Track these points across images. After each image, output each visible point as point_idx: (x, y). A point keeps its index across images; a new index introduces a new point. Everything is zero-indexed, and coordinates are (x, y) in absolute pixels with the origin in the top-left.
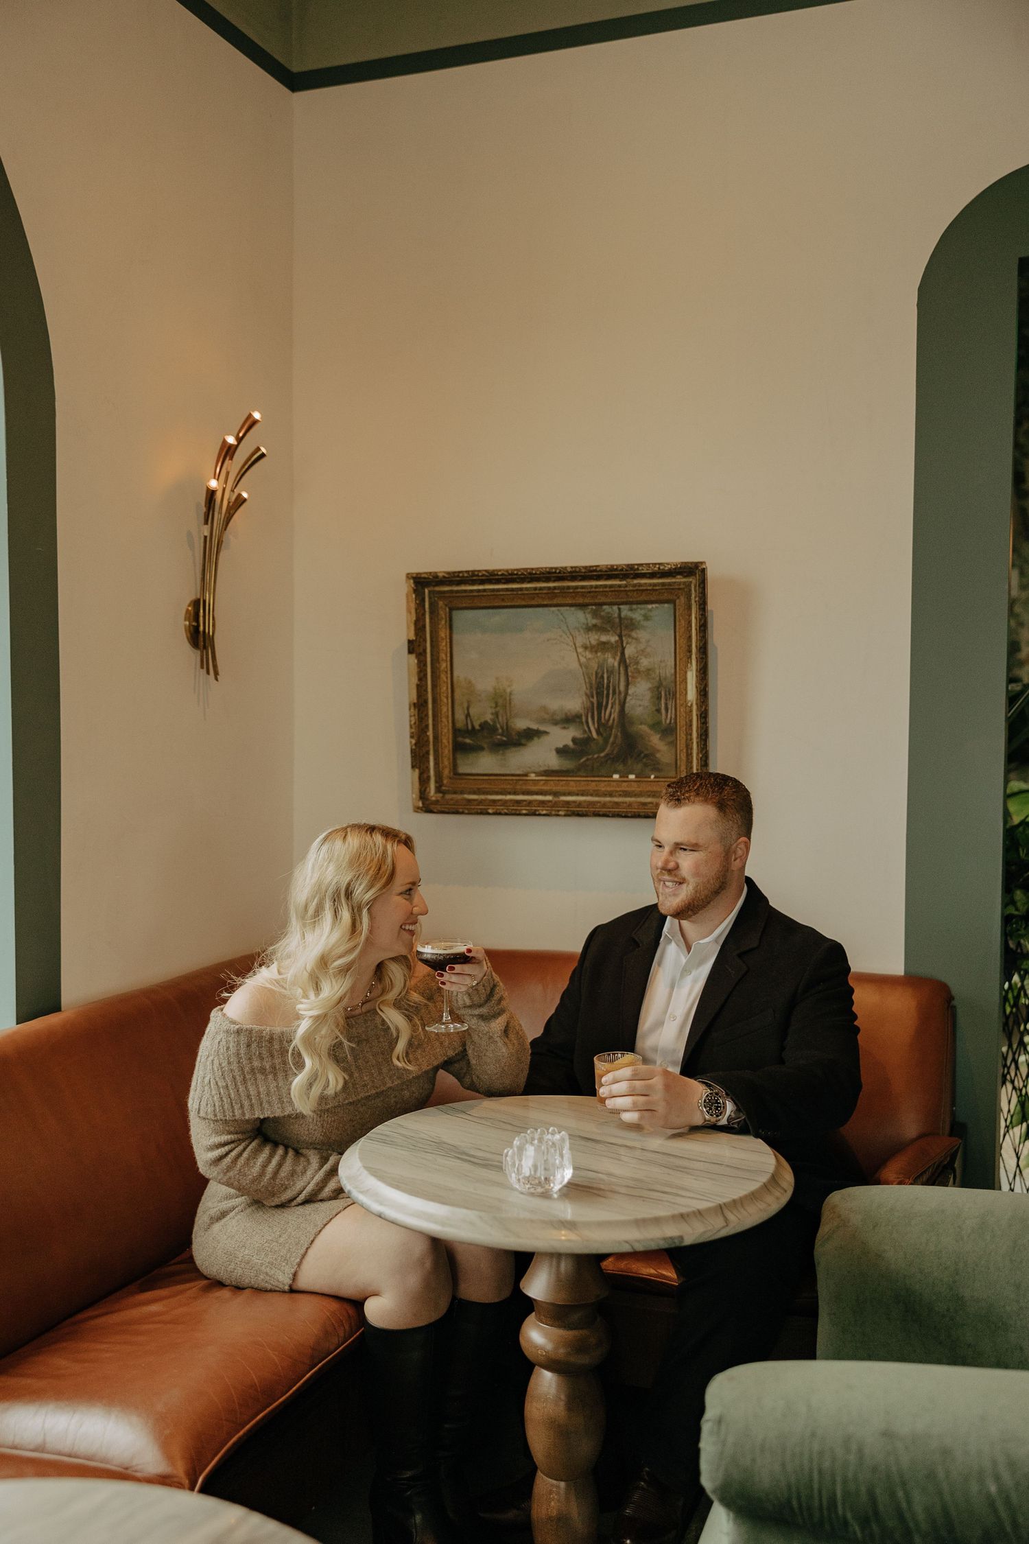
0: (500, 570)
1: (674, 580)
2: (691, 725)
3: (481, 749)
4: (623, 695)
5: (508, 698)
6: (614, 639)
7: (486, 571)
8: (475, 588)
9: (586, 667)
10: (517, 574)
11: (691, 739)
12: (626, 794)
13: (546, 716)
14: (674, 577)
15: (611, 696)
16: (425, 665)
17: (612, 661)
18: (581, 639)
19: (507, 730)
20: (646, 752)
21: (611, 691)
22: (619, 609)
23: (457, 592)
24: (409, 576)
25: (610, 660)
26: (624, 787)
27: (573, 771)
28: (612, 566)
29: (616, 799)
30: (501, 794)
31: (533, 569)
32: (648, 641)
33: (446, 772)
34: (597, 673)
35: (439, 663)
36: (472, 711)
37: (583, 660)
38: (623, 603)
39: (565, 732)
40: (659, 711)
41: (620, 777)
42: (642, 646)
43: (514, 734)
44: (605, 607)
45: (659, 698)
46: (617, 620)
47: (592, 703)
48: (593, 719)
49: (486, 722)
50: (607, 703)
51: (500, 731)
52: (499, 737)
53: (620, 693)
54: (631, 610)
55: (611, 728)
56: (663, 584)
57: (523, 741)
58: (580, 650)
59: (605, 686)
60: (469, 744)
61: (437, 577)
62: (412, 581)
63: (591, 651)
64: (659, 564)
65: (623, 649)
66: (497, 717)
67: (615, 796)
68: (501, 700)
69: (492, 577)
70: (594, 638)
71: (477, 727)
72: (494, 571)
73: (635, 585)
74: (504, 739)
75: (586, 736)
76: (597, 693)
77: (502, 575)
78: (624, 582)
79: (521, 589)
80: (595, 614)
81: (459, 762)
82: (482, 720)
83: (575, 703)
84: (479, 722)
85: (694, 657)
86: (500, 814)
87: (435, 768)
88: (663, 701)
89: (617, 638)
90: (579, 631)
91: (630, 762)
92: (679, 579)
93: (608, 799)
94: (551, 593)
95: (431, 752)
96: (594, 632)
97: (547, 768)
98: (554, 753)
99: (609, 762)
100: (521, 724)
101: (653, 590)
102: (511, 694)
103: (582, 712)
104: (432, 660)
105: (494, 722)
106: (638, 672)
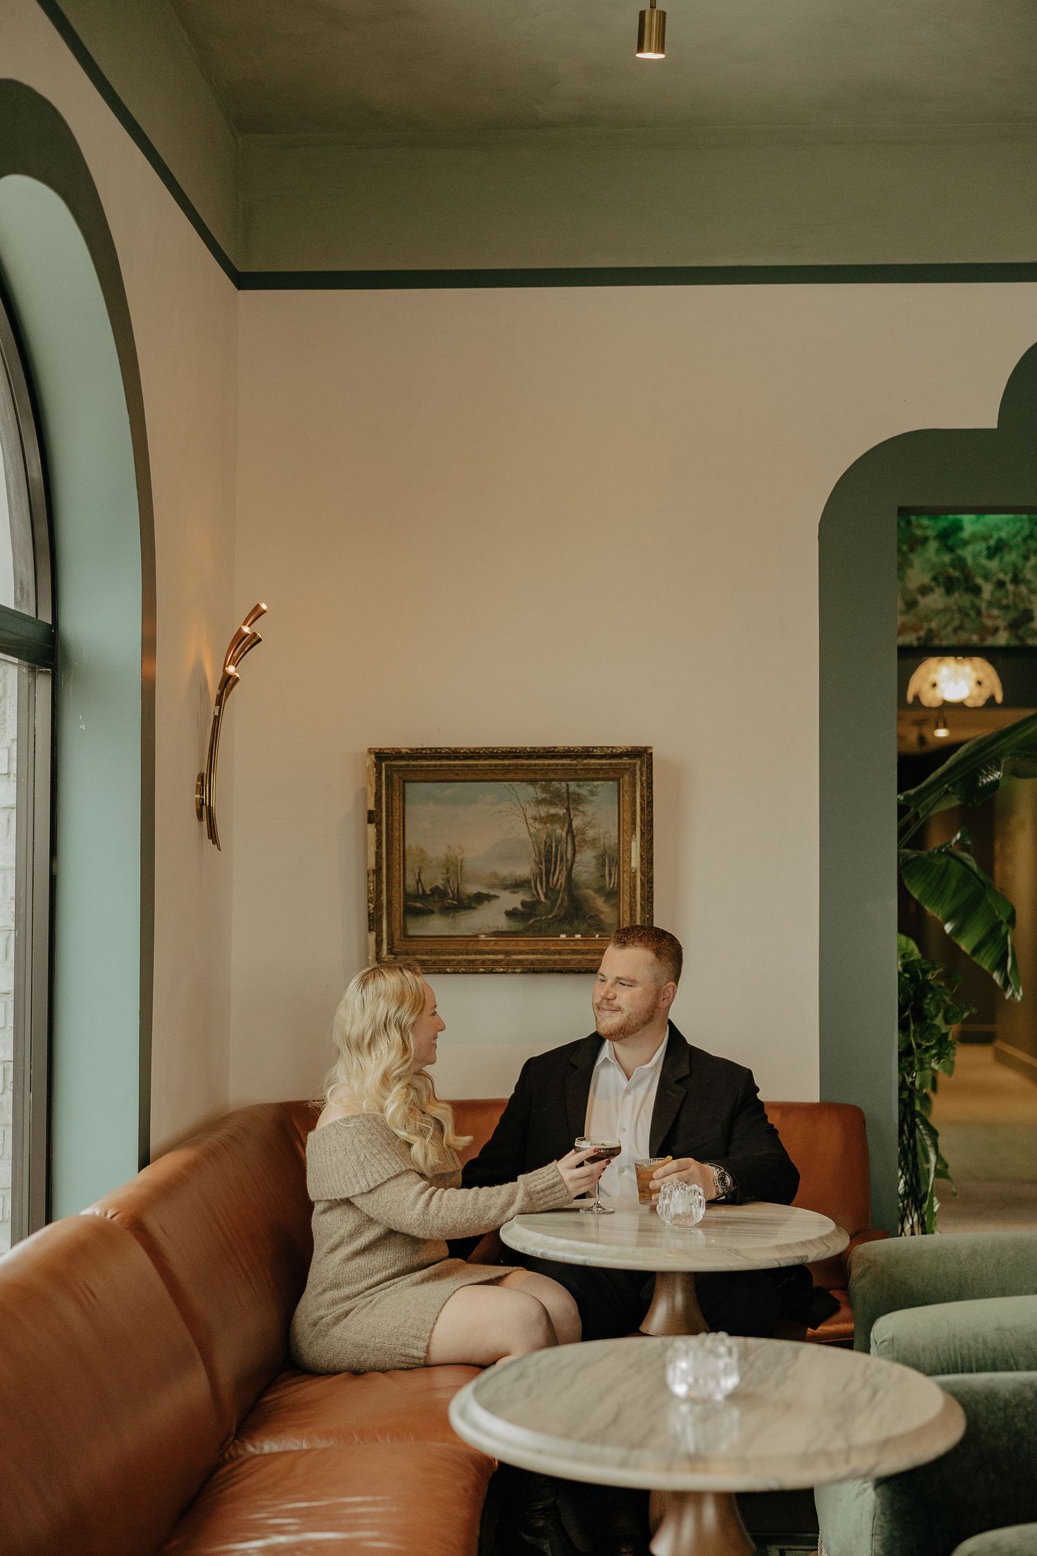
0: (462, 749)
1: (620, 761)
2: (635, 890)
3: (432, 912)
4: (570, 862)
5: (459, 865)
6: (562, 811)
7: (448, 748)
8: (432, 763)
9: (536, 837)
10: (479, 753)
11: (635, 902)
12: (574, 952)
13: (496, 882)
14: (621, 758)
15: (559, 863)
16: (381, 834)
17: (561, 832)
18: (531, 811)
19: (458, 896)
20: (591, 914)
21: (559, 859)
22: (567, 785)
23: (414, 766)
24: (370, 751)
25: (559, 831)
26: (572, 946)
27: (521, 932)
28: (569, 748)
29: (564, 957)
30: (454, 954)
31: (494, 748)
32: (594, 814)
33: (397, 935)
34: (545, 842)
35: (393, 831)
36: (422, 879)
37: (532, 830)
38: (572, 780)
39: (514, 896)
40: (603, 876)
41: (567, 937)
42: (589, 819)
43: (464, 898)
44: (553, 783)
45: (603, 865)
46: (565, 795)
47: (541, 869)
48: (541, 885)
49: (437, 887)
50: (555, 869)
51: (451, 895)
52: (449, 901)
53: (567, 860)
54: (578, 786)
55: (559, 892)
56: (611, 765)
57: (474, 905)
58: (530, 821)
59: (553, 854)
60: (420, 908)
61: (400, 753)
62: (373, 756)
63: (540, 822)
64: (612, 747)
65: (571, 821)
66: (448, 882)
67: (564, 954)
68: (453, 867)
69: (454, 754)
70: (543, 811)
71: (428, 892)
72: (456, 749)
73: (585, 765)
74: (455, 902)
75: (535, 899)
76: (546, 861)
77: (464, 753)
78: (575, 762)
79: (477, 765)
80: (544, 789)
81: (409, 925)
82: (433, 886)
83: (524, 869)
84: (430, 887)
85: (638, 829)
86: (458, 973)
87: (388, 930)
88: (607, 868)
89: (565, 811)
90: (530, 804)
91: (576, 922)
92: (625, 760)
93: (557, 957)
94: (506, 769)
95: (385, 916)
96: (543, 806)
97: (496, 929)
98: (504, 915)
99: (556, 923)
100: (472, 889)
101: (601, 769)
102: (462, 861)
103: (531, 877)
104: (387, 828)
105: (446, 887)
106: (585, 841)
